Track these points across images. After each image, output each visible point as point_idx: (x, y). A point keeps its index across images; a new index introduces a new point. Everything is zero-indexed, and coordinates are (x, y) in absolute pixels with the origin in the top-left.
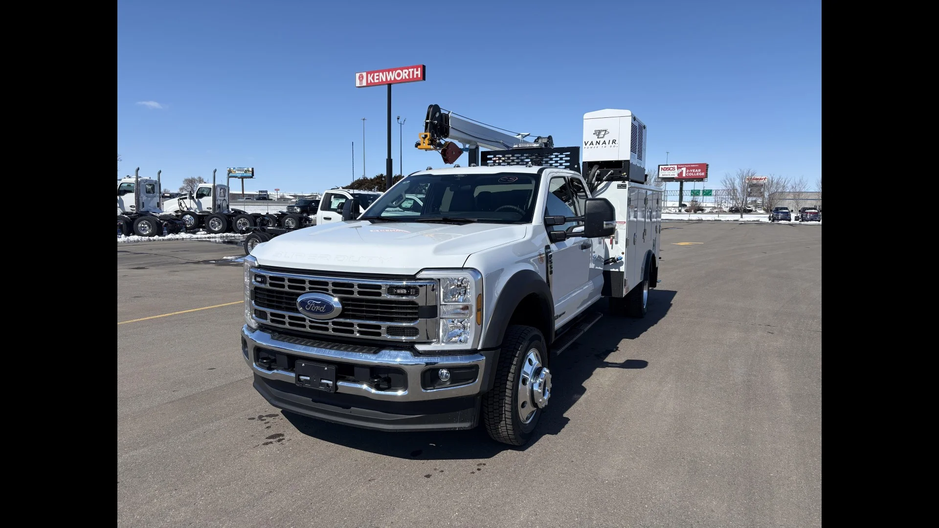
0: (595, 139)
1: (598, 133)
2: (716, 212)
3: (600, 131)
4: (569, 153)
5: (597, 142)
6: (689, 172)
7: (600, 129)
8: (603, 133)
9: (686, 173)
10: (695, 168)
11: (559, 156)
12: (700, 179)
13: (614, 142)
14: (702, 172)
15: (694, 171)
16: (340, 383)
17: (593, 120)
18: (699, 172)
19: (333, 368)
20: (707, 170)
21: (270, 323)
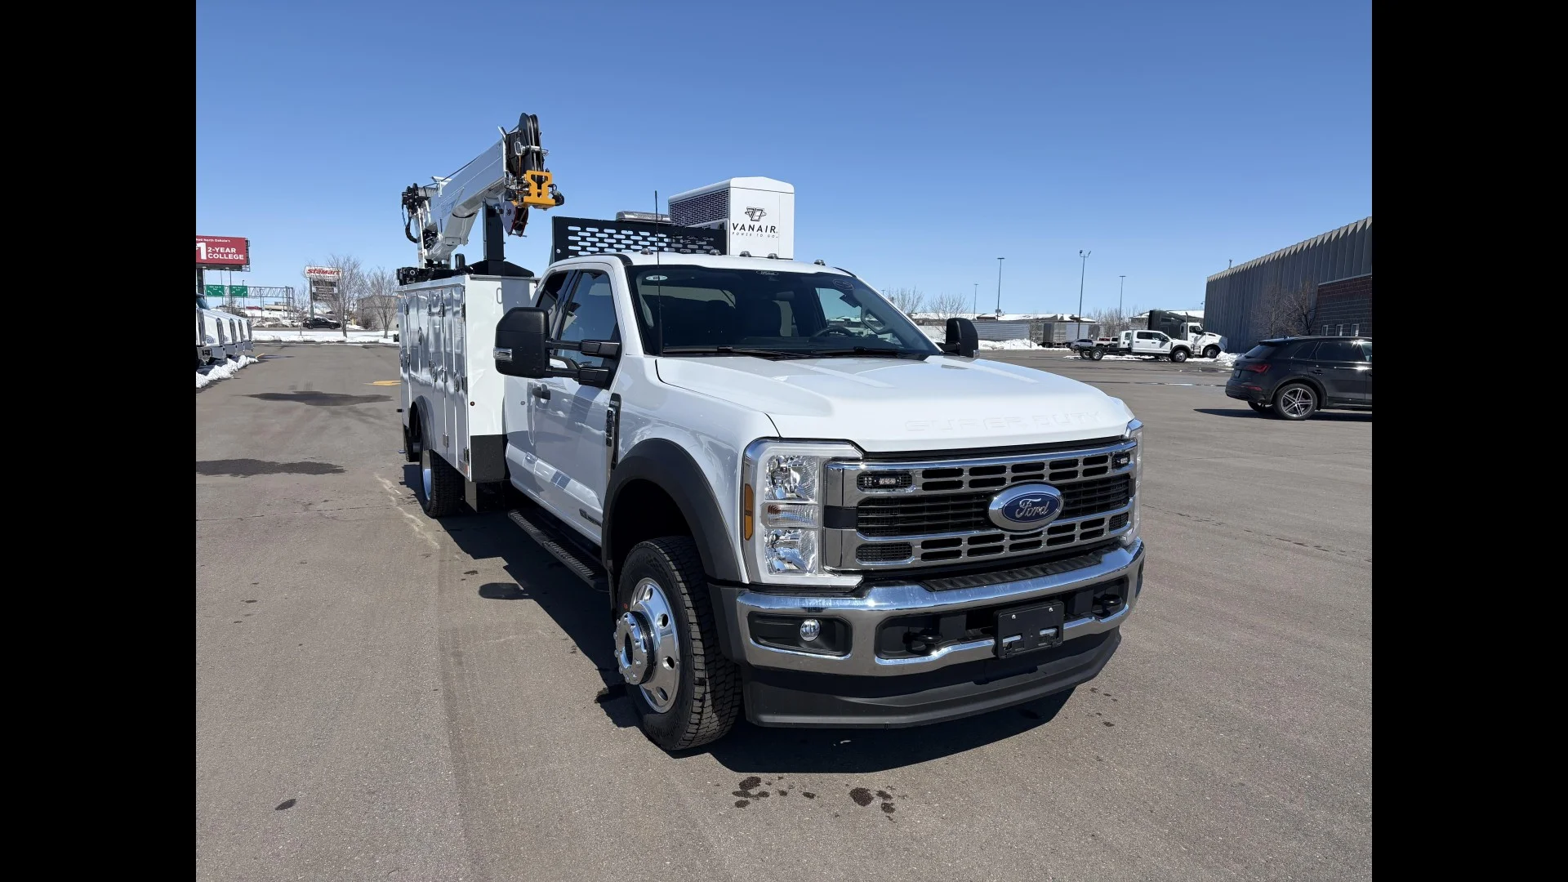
0: (747, 222)
1: (751, 212)
2: (270, 326)
3: (754, 210)
4: (712, 239)
5: (750, 226)
6: (214, 252)
7: (755, 207)
8: (758, 213)
9: (207, 253)
10: (225, 245)
11: (697, 242)
12: (237, 266)
13: (773, 229)
14: (238, 253)
15: (222, 250)
16: (1066, 627)
17: (744, 191)
18: (234, 254)
19: (1059, 604)
20: (247, 250)
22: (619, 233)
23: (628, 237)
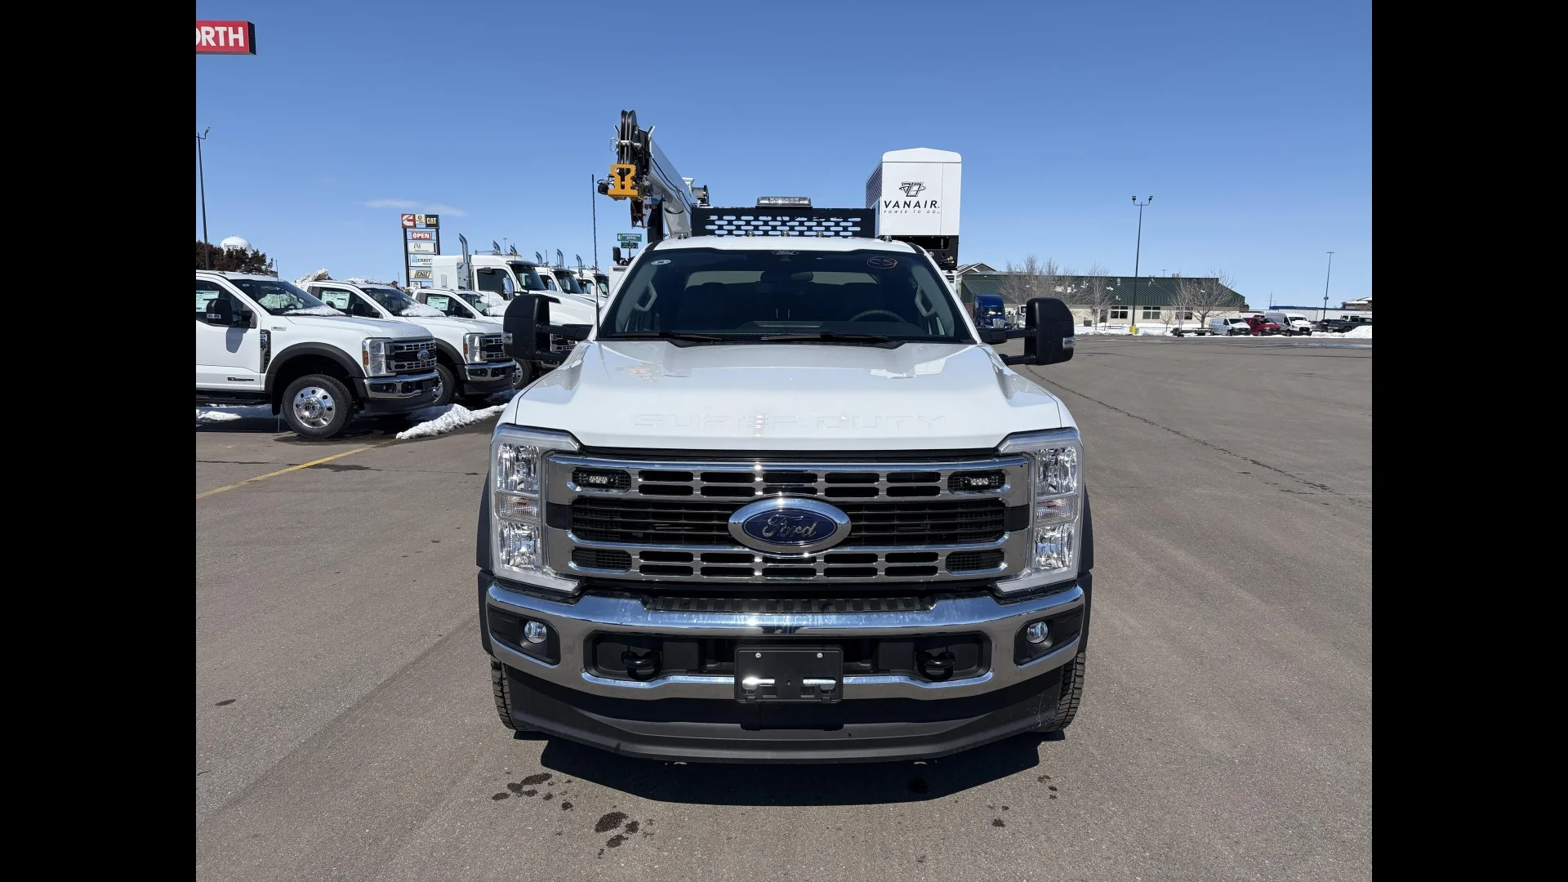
0: (902, 197)
1: (907, 187)
3: (910, 185)
4: (859, 219)
5: (905, 203)
7: (911, 181)
8: (916, 188)
11: (842, 224)
13: (933, 204)
16: (848, 680)
17: (899, 166)
19: (836, 650)
21: (643, 576)
22: (756, 219)
23: (766, 223)
